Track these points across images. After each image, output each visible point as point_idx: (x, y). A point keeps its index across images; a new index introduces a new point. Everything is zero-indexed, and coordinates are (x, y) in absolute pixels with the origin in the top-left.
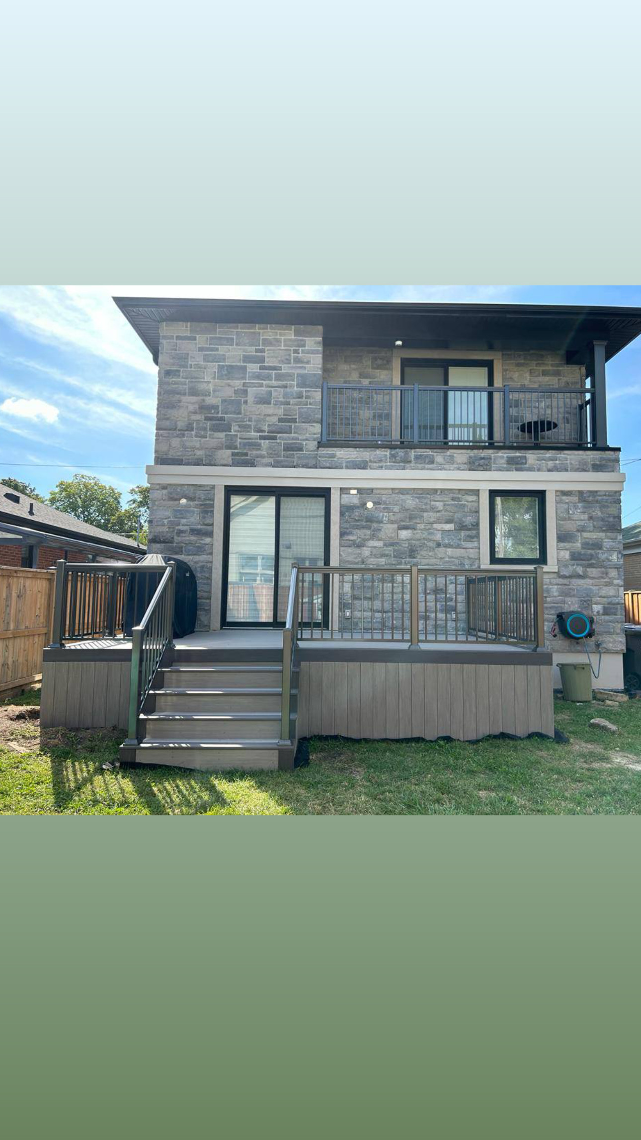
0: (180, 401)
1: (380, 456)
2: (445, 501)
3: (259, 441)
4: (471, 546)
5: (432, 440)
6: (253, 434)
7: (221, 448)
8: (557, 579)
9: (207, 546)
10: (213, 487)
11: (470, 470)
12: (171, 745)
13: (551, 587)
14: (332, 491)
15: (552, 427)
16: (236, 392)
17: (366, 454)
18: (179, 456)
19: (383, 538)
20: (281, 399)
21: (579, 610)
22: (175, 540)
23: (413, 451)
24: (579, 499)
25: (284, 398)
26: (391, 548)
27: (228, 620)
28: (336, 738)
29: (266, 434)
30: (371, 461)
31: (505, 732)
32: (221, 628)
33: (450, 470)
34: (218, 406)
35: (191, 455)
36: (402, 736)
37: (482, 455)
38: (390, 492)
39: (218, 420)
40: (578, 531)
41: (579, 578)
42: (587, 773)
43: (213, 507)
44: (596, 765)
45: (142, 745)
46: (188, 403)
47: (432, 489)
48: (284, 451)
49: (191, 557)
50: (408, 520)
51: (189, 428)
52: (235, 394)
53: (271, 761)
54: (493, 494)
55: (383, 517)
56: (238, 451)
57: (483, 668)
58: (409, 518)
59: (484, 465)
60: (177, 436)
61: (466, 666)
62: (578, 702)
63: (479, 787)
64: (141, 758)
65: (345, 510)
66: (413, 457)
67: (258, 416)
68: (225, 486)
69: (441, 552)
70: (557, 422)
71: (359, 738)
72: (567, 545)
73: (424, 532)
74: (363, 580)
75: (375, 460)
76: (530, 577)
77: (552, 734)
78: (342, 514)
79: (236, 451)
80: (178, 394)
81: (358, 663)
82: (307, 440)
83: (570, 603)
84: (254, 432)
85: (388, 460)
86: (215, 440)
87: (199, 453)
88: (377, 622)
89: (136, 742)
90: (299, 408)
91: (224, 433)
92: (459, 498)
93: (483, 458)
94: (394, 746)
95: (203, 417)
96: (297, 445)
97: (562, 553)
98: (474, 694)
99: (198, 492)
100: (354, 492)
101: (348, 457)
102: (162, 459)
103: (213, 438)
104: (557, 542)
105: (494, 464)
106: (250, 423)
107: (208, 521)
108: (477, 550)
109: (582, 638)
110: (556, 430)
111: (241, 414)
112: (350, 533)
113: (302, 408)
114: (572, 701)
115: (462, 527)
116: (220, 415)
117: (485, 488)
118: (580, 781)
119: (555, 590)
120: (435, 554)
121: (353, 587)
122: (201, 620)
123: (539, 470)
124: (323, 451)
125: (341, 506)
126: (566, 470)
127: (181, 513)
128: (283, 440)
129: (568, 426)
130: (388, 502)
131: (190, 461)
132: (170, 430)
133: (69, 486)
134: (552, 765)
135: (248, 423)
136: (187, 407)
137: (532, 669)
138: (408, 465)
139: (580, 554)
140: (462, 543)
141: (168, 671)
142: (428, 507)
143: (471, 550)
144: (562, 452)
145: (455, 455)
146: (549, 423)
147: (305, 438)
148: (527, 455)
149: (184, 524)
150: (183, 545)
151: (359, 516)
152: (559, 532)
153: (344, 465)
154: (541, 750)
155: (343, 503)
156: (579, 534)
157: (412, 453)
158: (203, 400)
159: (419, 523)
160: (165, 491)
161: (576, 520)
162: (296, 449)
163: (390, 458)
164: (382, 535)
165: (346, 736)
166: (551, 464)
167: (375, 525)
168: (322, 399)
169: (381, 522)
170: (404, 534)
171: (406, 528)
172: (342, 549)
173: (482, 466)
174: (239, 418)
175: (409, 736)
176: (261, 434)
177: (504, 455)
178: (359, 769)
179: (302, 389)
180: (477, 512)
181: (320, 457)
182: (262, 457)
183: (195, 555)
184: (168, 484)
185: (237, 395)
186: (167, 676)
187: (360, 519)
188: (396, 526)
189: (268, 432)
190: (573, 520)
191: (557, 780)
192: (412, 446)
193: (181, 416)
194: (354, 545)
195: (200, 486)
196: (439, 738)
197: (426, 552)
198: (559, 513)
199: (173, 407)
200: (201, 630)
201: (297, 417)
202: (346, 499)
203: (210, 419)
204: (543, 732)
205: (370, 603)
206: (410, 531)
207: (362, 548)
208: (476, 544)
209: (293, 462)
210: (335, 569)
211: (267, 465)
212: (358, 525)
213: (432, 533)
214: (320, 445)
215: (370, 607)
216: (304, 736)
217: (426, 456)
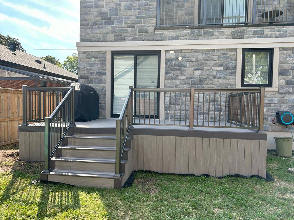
0: (90, 11)
1: (185, 33)
2: (219, 55)
3: (126, 28)
4: (231, 78)
5: (213, 24)
6: (124, 25)
7: (109, 33)
8: (277, 95)
9: (104, 80)
10: (106, 52)
11: (232, 39)
12: (64, 174)
13: (273, 98)
14: (161, 52)
15: (280, 15)
16: (116, 5)
17: (179, 32)
18: (90, 38)
19: (186, 74)
20: (137, 7)
21: (289, 110)
22: (90, 77)
23: (203, 30)
24: (293, 52)
25: (138, 6)
26: (190, 80)
27: (114, 113)
28: (150, 172)
29: (130, 25)
30: (181, 36)
31: (238, 173)
32: (111, 117)
33: (222, 39)
34: (107, 12)
35: (96, 37)
36: (183, 173)
37: (240, 30)
38: (190, 51)
39: (108, 19)
40: (291, 69)
41: (290, 94)
42: (281, 201)
43: (106, 61)
44: (287, 196)
45: (51, 173)
46: (93, 11)
47: (212, 49)
48: (138, 33)
49: (97, 85)
50: (199, 65)
51: (95, 24)
52: (115, 6)
53: (110, 184)
54: (244, 50)
55: (186, 64)
56: (117, 34)
57: (227, 141)
58: (200, 64)
59: (241, 36)
60: (90, 28)
61: (218, 139)
62: (284, 157)
63: (215, 206)
64: (50, 179)
65: (168, 61)
66: (202, 33)
67: (126, 16)
68: (111, 51)
69: (215, 81)
70: (282, 11)
71: (162, 172)
72: (284, 77)
73: (207, 71)
74: (176, 96)
75: (183, 35)
76: (258, 93)
77: (264, 176)
78: (166, 63)
79: (116, 34)
80: (89, 7)
81: (162, 136)
82: (149, 27)
83: (283, 107)
84: (125, 24)
85: (190, 35)
86: (107, 29)
87: (99, 36)
88: (182, 116)
89: (48, 171)
90: (146, 11)
91: (111, 26)
92: (226, 53)
93: (240, 32)
94: (178, 178)
95: (101, 18)
96: (145, 30)
97: (281, 81)
98: (222, 154)
99: (99, 55)
100: (172, 52)
101: (169, 34)
102: (83, 39)
103: (105, 28)
104: (279, 75)
105: (246, 35)
106: (122, 20)
107: (104, 68)
108: (235, 80)
109: (289, 125)
110: (281, 16)
111: (118, 16)
112: (170, 73)
113: (147, 11)
114: (281, 157)
115: (227, 68)
116: (108, 17)
117: (240, 48)
118: (275, 206)
119: (275, 100)
120: (213, 82)
121: (170, 99)
122: (102, 113)
123: (270, 37)
124: (157, 32)
125: (166, 59)
126: (286, 37)
127: (92, 65)
128: (138, 27)
129: (289, 14)
130: (189, 57)
131: (95, 40)
132: (86, 25)
133: (71, 58)
134: (261, 194)
135: (121, 20)
136: (94, 14)
137: (255, 142)
138: (200, 37)
139: (291, 81)
140: (227, 77)
141: (70, 138)
142: (210, 58)
143: (232, 80)
144: (284, 27)
145: (225, 31)
146: (278, 12)
147: (148, 26)
148: (265, 29)
149: (94, 69)
150: (93, 79)
151: (174, 64)
152: (280, 70)
153: (167, 39)
154: (257, 185)
155: (166, 58)
156: (291, 71)
157: (202, 31)
158: (101, 10)
159: (205, 67)
160: (85, 55)
161: (290, 63)
162: (144, 32)
163: (191, 34)
164: (186, 73)
165: (155, 171)
166: (277, 33)
167: (182, 68)
168: (157, 6)
169: (186, 67)
170: (197, 73)
171: (198, 69)
172: (166, 80)
173: (239, 36)
174: (117, 18)
175: (187, 173)
176: (127, 25)
177: (252, 29)
178: (156, 190)
179: (147, 1)
180: (236, 60)
181: (155, 35)
182: (128, 36)
183: (98, 84)
184: (86, 51)
185: (116, 7)
186: (69, 140)
187: (175, 65)
188: (193, 68)
189: (131, 24)
190: (289, 63)
191: (262, 205)
192: (203, 28)
193: (91, 18)
194: (172, 78)
195: (100, 51)
196: (202, 175)
197: (208, 81)
198: (280, 60)
199: (87, 14)
200: (102, 118)
201: (145, 15)
202: (168, 56)
203: (104, 19)
204: (260, 175)
205: (179, 107)
206: (200, 71)
207: (176, 80)
208: (234, 77)
209: (143, 38)
210: (163, 90)
211: (131, 40)
212: (174, 69)
213: (212, 72)
214: (156, 29)
215: (179, 108)
216: (135, 170)
217: (210, 32)
